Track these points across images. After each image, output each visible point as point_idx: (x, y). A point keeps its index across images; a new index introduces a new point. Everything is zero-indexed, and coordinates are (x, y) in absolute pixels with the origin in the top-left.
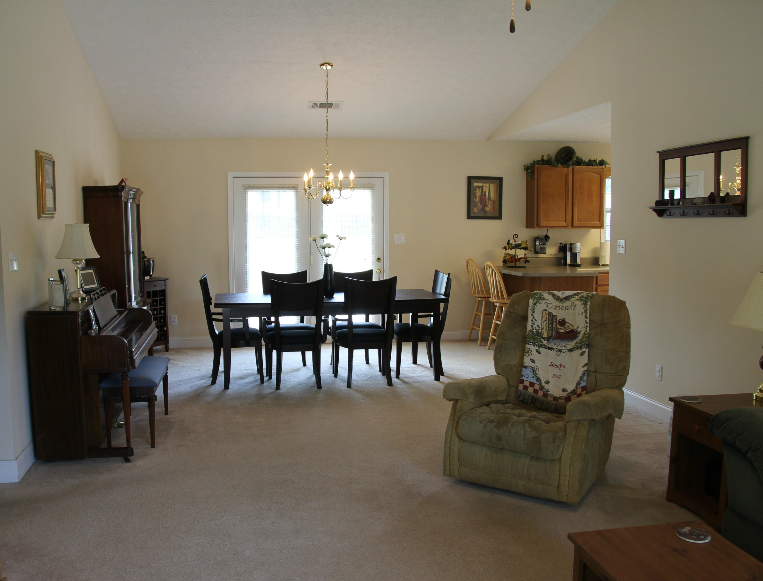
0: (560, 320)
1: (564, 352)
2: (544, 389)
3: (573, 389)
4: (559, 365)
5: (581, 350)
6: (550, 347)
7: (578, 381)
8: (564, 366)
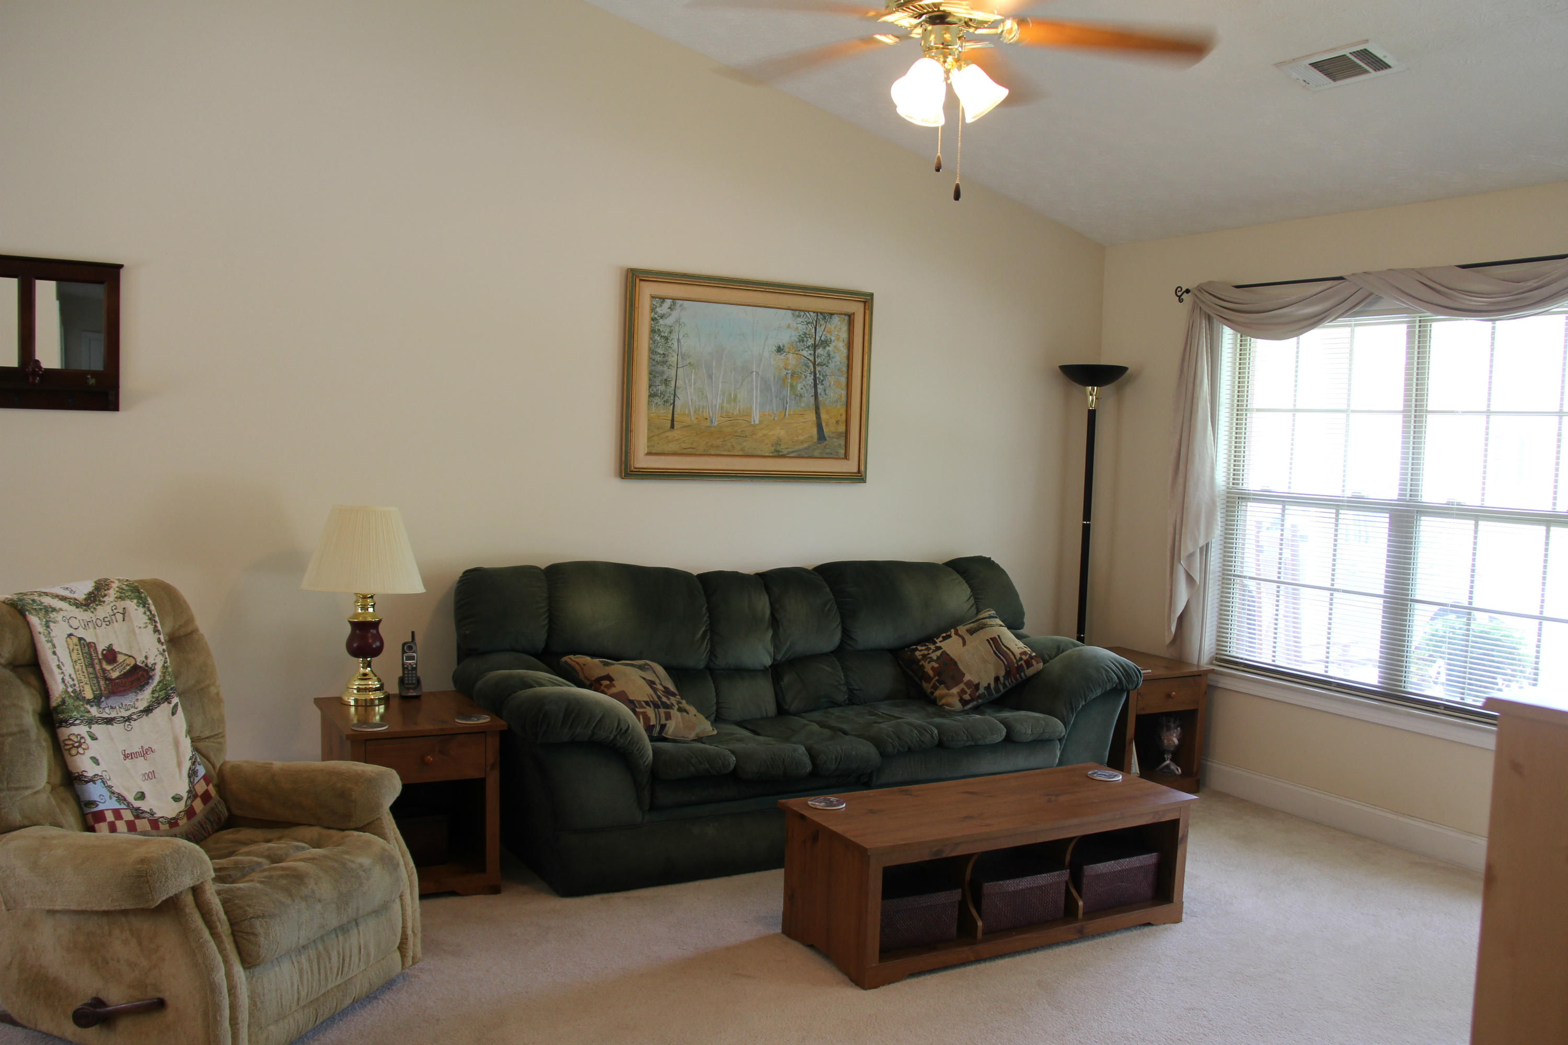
0: (104, 650)
1: (135, 720)
2: (144, 812)
3: (187, 788)
4: (139, 750)
5: (170, 703)
6: (106, 718)
7: (190, 768)
8: (151, 749)
